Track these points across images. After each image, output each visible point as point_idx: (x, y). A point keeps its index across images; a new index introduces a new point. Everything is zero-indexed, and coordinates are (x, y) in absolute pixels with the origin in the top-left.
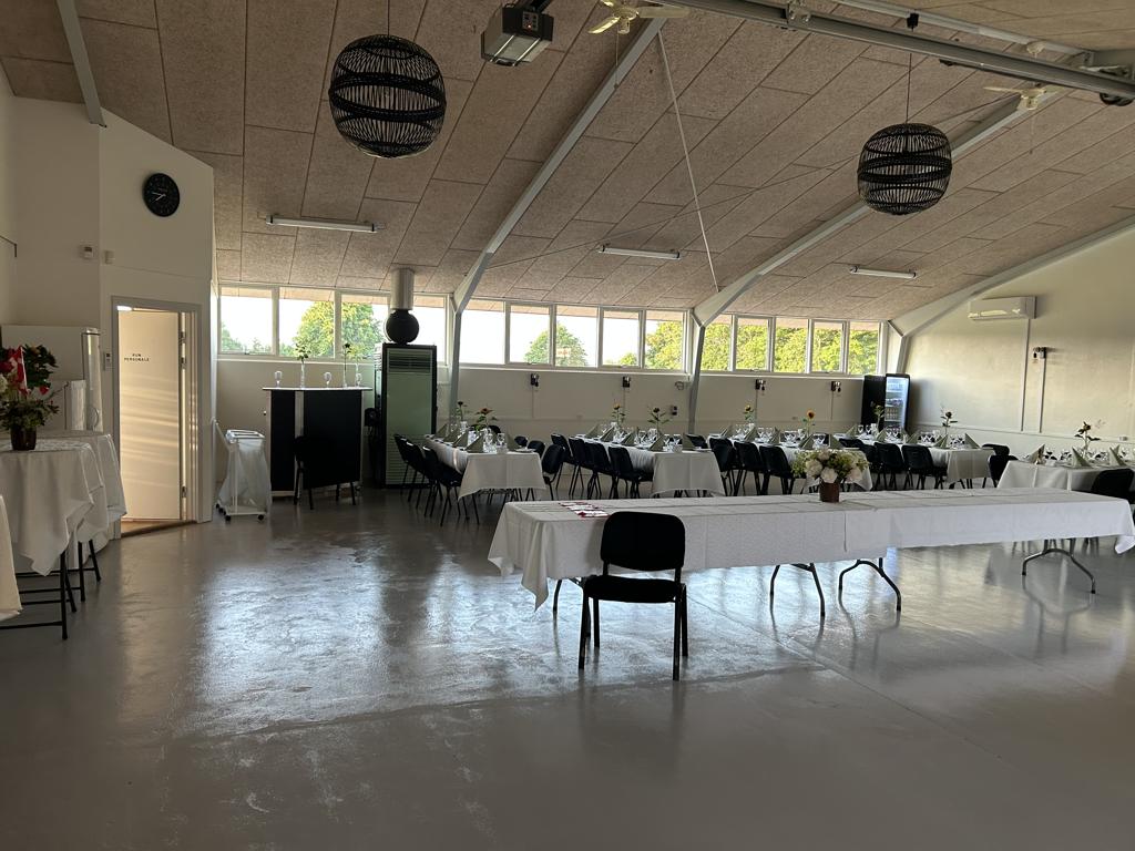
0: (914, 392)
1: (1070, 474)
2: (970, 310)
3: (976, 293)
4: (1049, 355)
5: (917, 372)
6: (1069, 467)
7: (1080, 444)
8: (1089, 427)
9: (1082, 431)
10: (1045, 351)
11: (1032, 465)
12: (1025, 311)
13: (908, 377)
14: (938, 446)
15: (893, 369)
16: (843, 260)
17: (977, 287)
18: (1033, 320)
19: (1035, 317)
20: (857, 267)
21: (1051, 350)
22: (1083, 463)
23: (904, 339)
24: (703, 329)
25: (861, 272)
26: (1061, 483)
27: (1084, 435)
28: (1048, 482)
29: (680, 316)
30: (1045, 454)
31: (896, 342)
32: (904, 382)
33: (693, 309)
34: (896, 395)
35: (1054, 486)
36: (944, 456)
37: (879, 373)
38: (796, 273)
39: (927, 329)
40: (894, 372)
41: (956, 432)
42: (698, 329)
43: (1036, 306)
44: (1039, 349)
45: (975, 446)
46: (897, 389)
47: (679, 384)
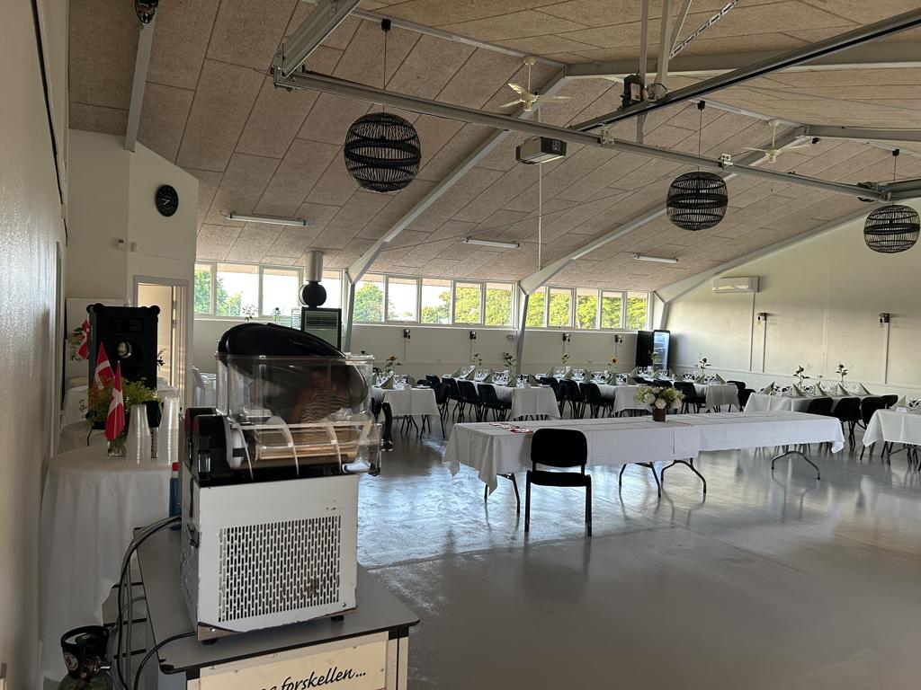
0: (673, 343)
1: (793, 401)
2: (713, 285)
3: (717, 273)
4: (768, 318)
5: (675, 328)
6: (791, 397)
7: (797, 381)
8: (802, 370)
9: (798, 372)
10: (765, 315)
11: (766, 396)
12: (751, 287)
13: (669, 332)
14: (699, 382)
15: (657, 326)
16: (630, 250)
17: (716, 270)
18: (757, 294)
19: (758, 291)
20: (639, 255)
21: (769, 315)
22: (800, 394)
23: (666, 305)
24: (527, 297)
25: (642, 259)
26: (788, 406)
27: (799, 375)
28: (778, 407)
29: (509, 287)
30: (775, 387)
31: (660, 307)
32: (666, 336)
33: (519, 282)
34: (661, 345)
35: (783, 409)
36: (703, 390)
37: (647, 329)
38: (596, 258)
39: (680, 298)
40: (658, 329)
41: (709, 373)
42: (523, 297)
43: (759, 284)
44: (762, 314)
45: (723, 382)
46: (662, 340)
47: (510, 337)
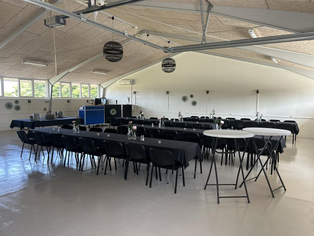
0: (107, 102)
2: (119, 82)
3: (120, 79)
4: (136, 93)
5: (107, 97)
12: (131, 83)
16: (91, 69)
17: (119, 77)
18: (132, 85)
19: (133, 85)
21: (137, 92)
23: (104, 89)
24: (52, 86)
25: (95, 72)
29: (44, 82)
31: (102, 90)
32: (105, 100)
33: (48, 80)
34: (103, 103)
38: (78, 72)
39: (109, 86)
40: (102, 97)
42: (50, 86)
43: (133, 82)
44: (134, 92)
47: (46, 102)
